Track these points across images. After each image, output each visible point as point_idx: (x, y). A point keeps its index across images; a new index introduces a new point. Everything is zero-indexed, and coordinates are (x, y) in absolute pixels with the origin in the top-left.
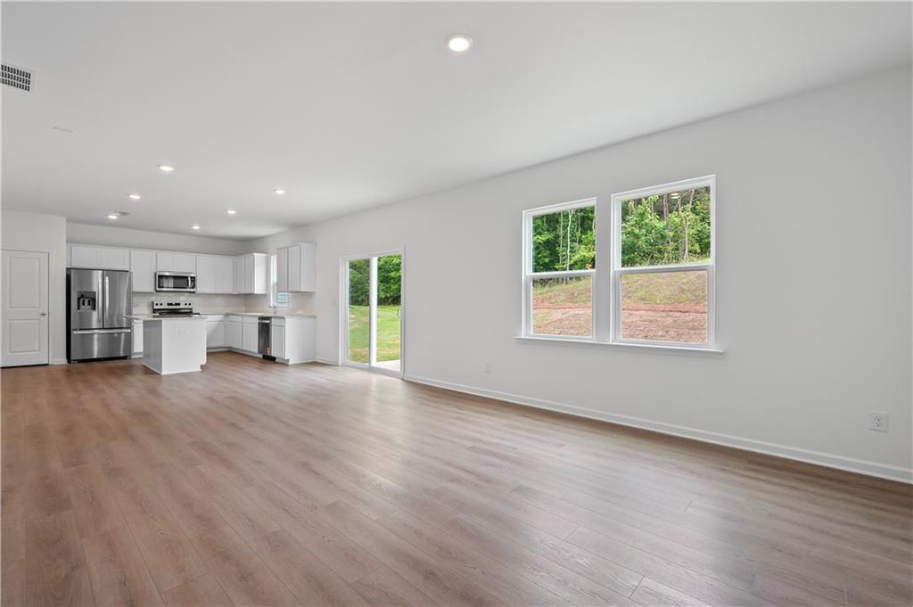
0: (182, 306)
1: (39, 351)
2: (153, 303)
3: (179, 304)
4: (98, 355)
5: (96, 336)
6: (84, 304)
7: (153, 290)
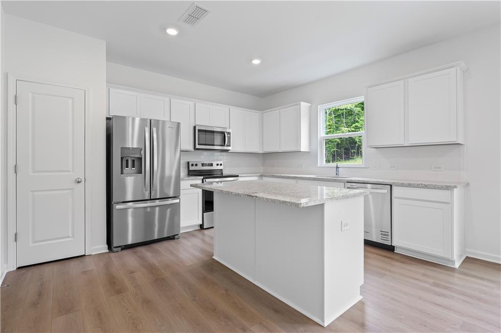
0: (215, 167)
1: (73, 237)
2: (188, 163)
3: (211, 165)
4: (133, 239)
5: (130, 211)
6: (127, 167)
7: (191, 148)
